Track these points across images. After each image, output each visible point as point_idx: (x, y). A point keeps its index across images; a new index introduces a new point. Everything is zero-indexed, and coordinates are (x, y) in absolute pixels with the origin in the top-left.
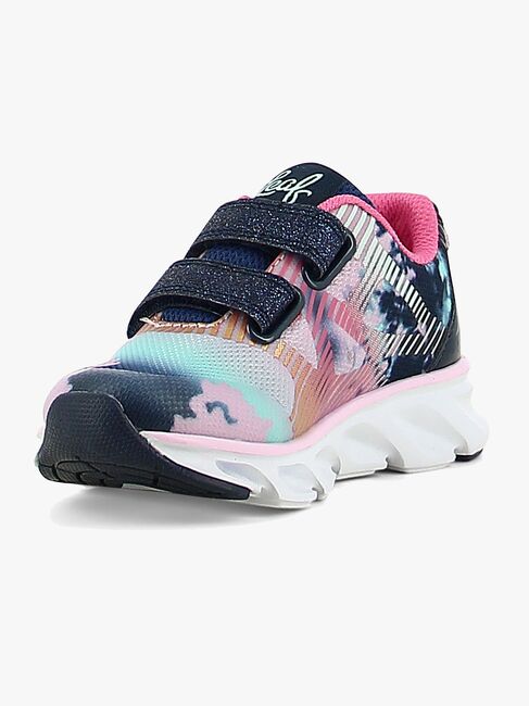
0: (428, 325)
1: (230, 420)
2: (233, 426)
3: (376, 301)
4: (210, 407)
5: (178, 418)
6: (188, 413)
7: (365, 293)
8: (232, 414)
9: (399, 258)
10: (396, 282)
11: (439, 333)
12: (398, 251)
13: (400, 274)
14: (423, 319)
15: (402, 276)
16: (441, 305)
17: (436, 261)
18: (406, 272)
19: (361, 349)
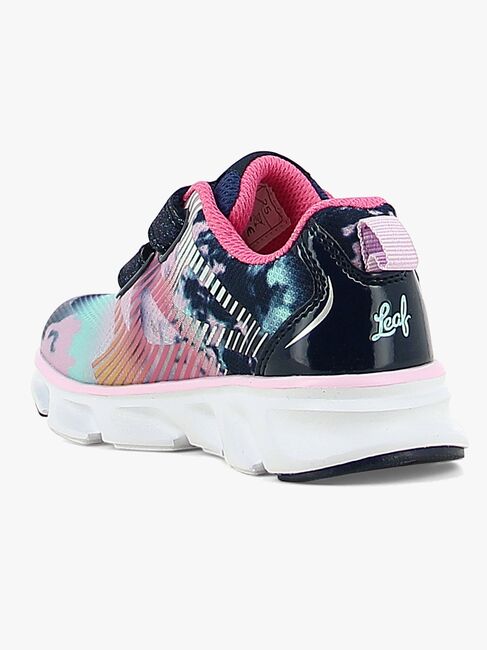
0: (248, 325)
2: (52, 353)
3: (181, 286)
7: (176, 274)
9: (205, 249)
10: (200, 272)
11: (259, 338)
12: (205, 243)
13: (204, 265)
14: (243, 319)
15: (207, 268)
16: (265, 311)
17: (270, 265)
18: (212, 265)
19: (171, 327)
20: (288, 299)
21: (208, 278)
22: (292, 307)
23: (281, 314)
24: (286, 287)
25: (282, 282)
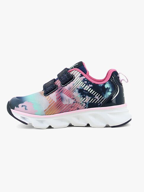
0: (99, 97)
1: (26, 109)
2: (26, 110)
3: (77, 91)
4: (22, 106)
5: (16, 107)
6: (18, 107)
7: (74, 88)
8: (27, 108)
9: (86, 82)
10: (84, 87)
11: (103, 99)
12: (86, 81)
13: (86, 85)
14: (97, 96)
15: (87, 86)
16: (105, 93)
17: (105, 84)
18: (88, 85)
19: (72, 100)
20: (110, 90)
21: (87, 88)
22: (112, 92)
23: (109, 94)
24: (110, 88)
25: (109, 87)
